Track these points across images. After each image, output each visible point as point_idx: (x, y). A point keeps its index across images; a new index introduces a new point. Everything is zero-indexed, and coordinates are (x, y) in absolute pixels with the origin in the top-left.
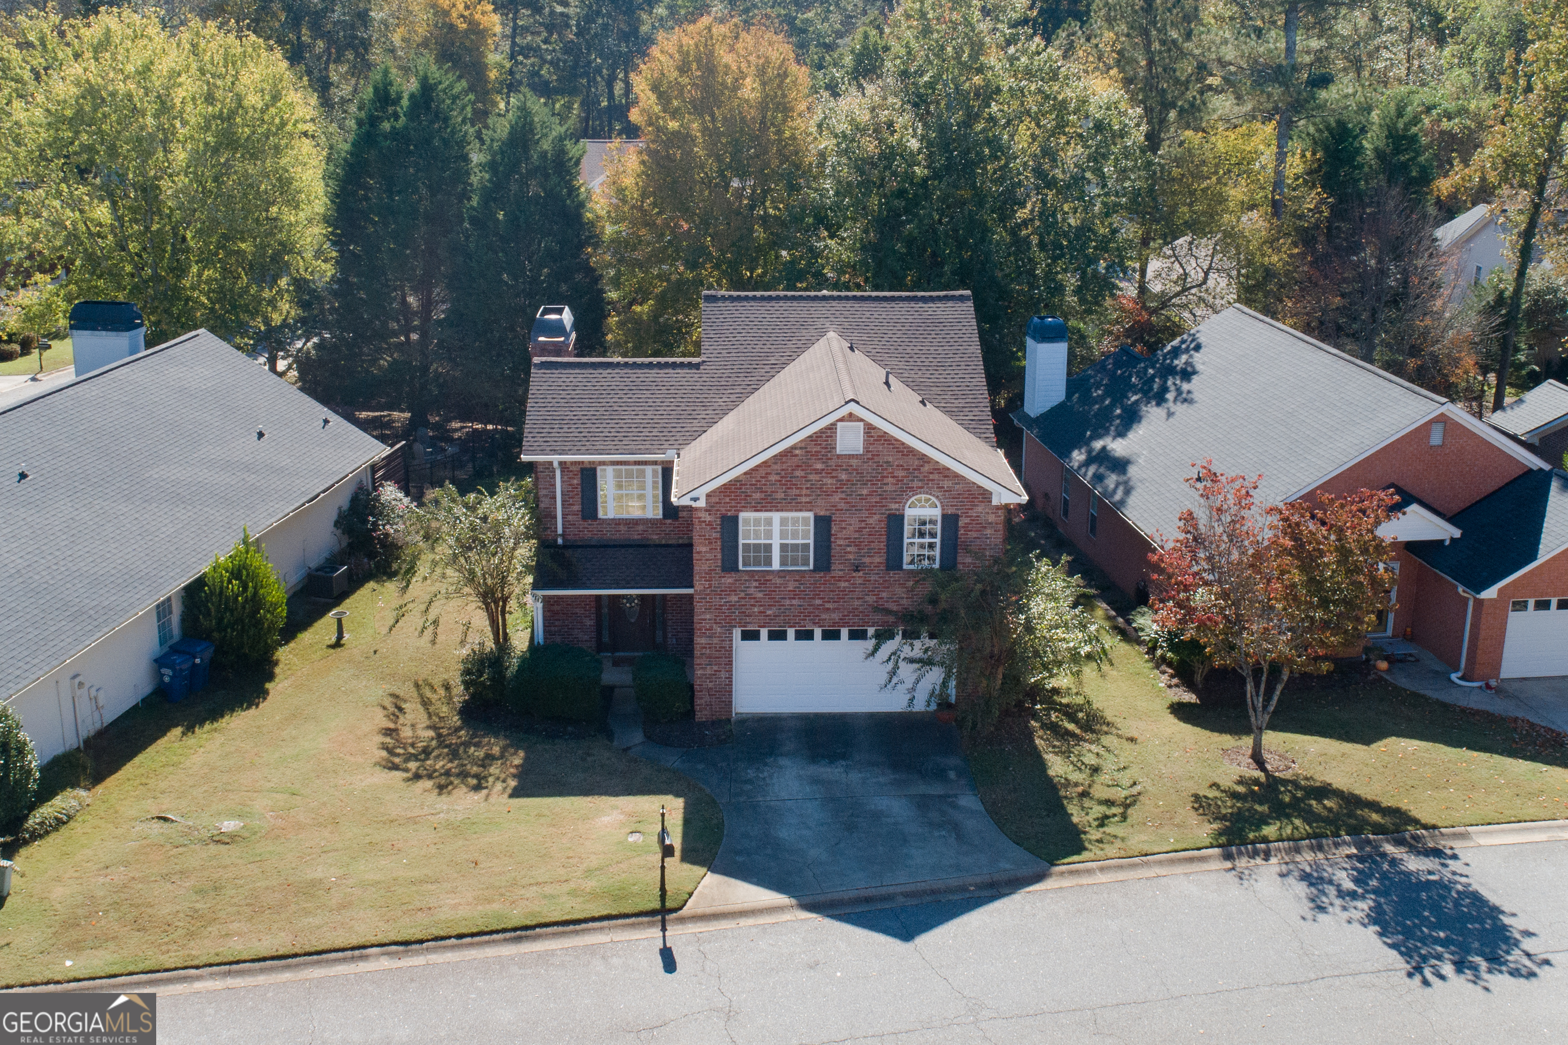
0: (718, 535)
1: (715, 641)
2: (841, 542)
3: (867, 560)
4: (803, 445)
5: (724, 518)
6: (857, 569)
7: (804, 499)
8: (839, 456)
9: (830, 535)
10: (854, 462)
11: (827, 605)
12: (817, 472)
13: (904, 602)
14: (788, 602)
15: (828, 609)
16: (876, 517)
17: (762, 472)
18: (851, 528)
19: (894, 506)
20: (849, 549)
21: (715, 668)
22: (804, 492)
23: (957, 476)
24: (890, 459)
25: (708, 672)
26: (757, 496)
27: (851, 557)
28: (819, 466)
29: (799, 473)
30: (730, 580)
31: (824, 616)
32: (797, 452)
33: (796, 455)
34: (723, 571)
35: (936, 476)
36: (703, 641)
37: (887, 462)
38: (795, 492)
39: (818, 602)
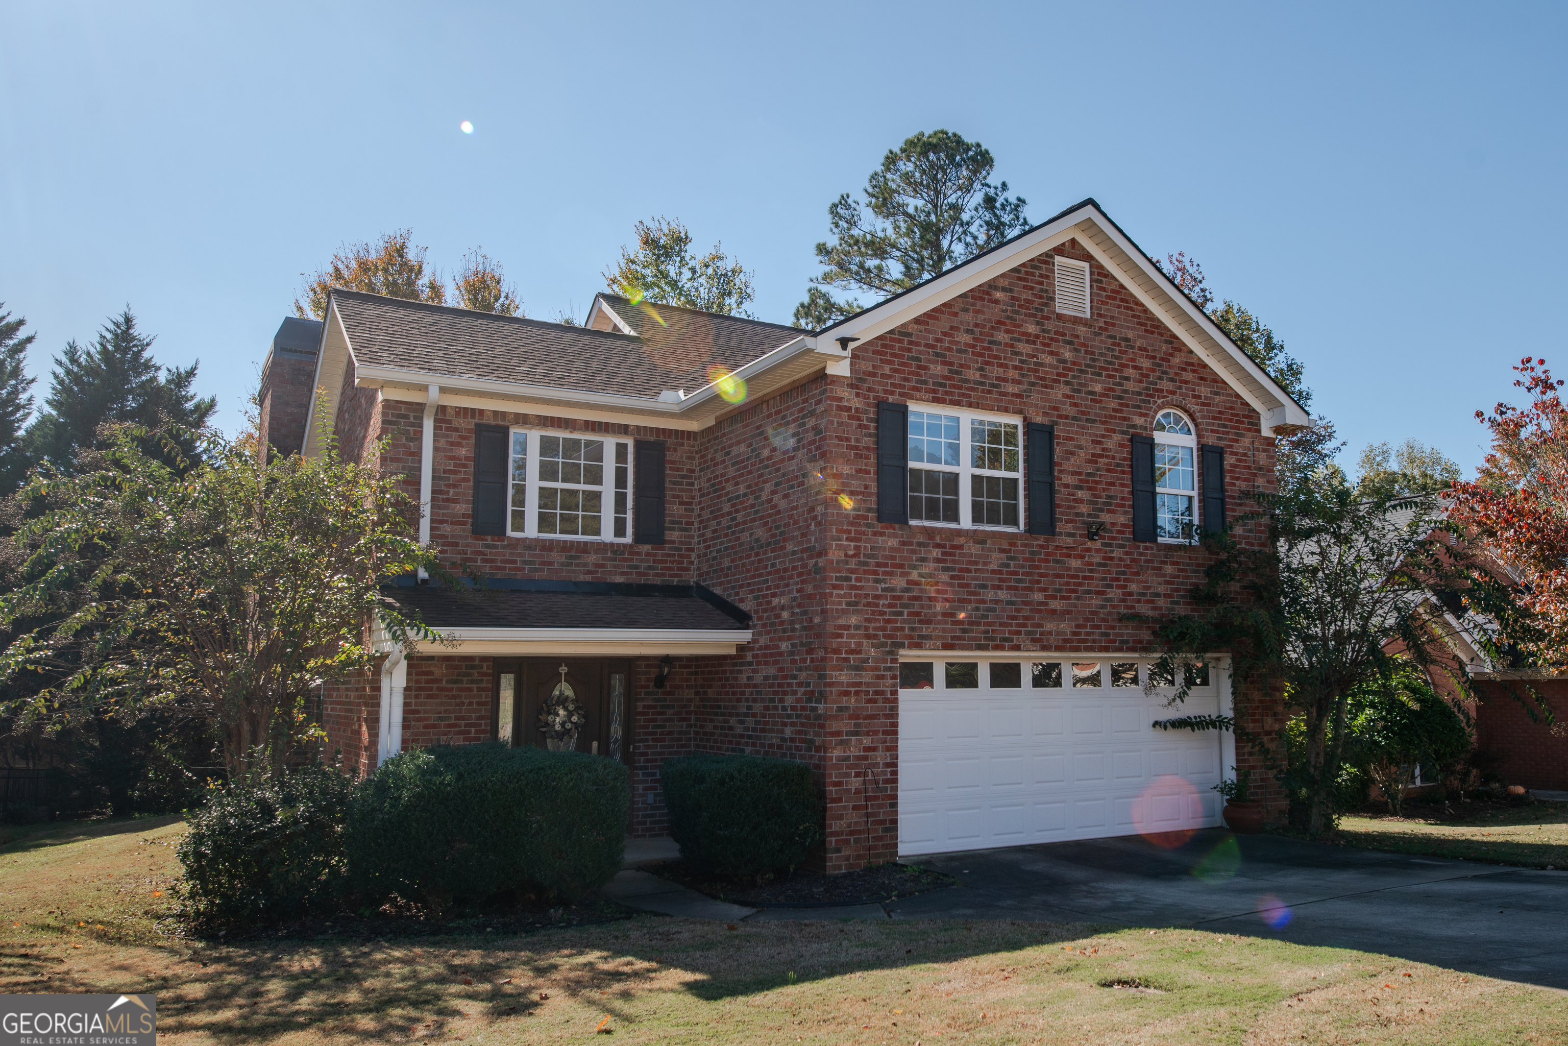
0: (870, 442)
1: (867, 677)
2: (1068, 479)
3: (1105, 518)
4: (1005, 283)
5: (881, 405)
6: (1091, 536)
7: (1011, 388)
8: (1060, 317)
9: (1051, 464)
10: (1082, 330)
11: (1054, 604)
12: (1031, 339)
13: (1161, 602)
14: (990, 595)
15: (1054, 612)
16: (1117, 437)
17: (944, 324)
18: (1082, 453)
19: (1139, 421)
20: (1080, 494)
21: (867, 741)
22: (1012, 374)
23: (1217, 380)
24: (1130, 335)
25: (854, 752)
26: (938, 369)
27: (1084, 509)
28: (1032, 329)
29: (1001, 336)
30: (892, 542)
31: (1049, 626)
32: (998, 295)
33: (996, 302)
34: (879, 519)
35: (1188, 376)
36: (844, 677)
37: (1127, 340)
38: (999, 371)
39: (1038, 596)
